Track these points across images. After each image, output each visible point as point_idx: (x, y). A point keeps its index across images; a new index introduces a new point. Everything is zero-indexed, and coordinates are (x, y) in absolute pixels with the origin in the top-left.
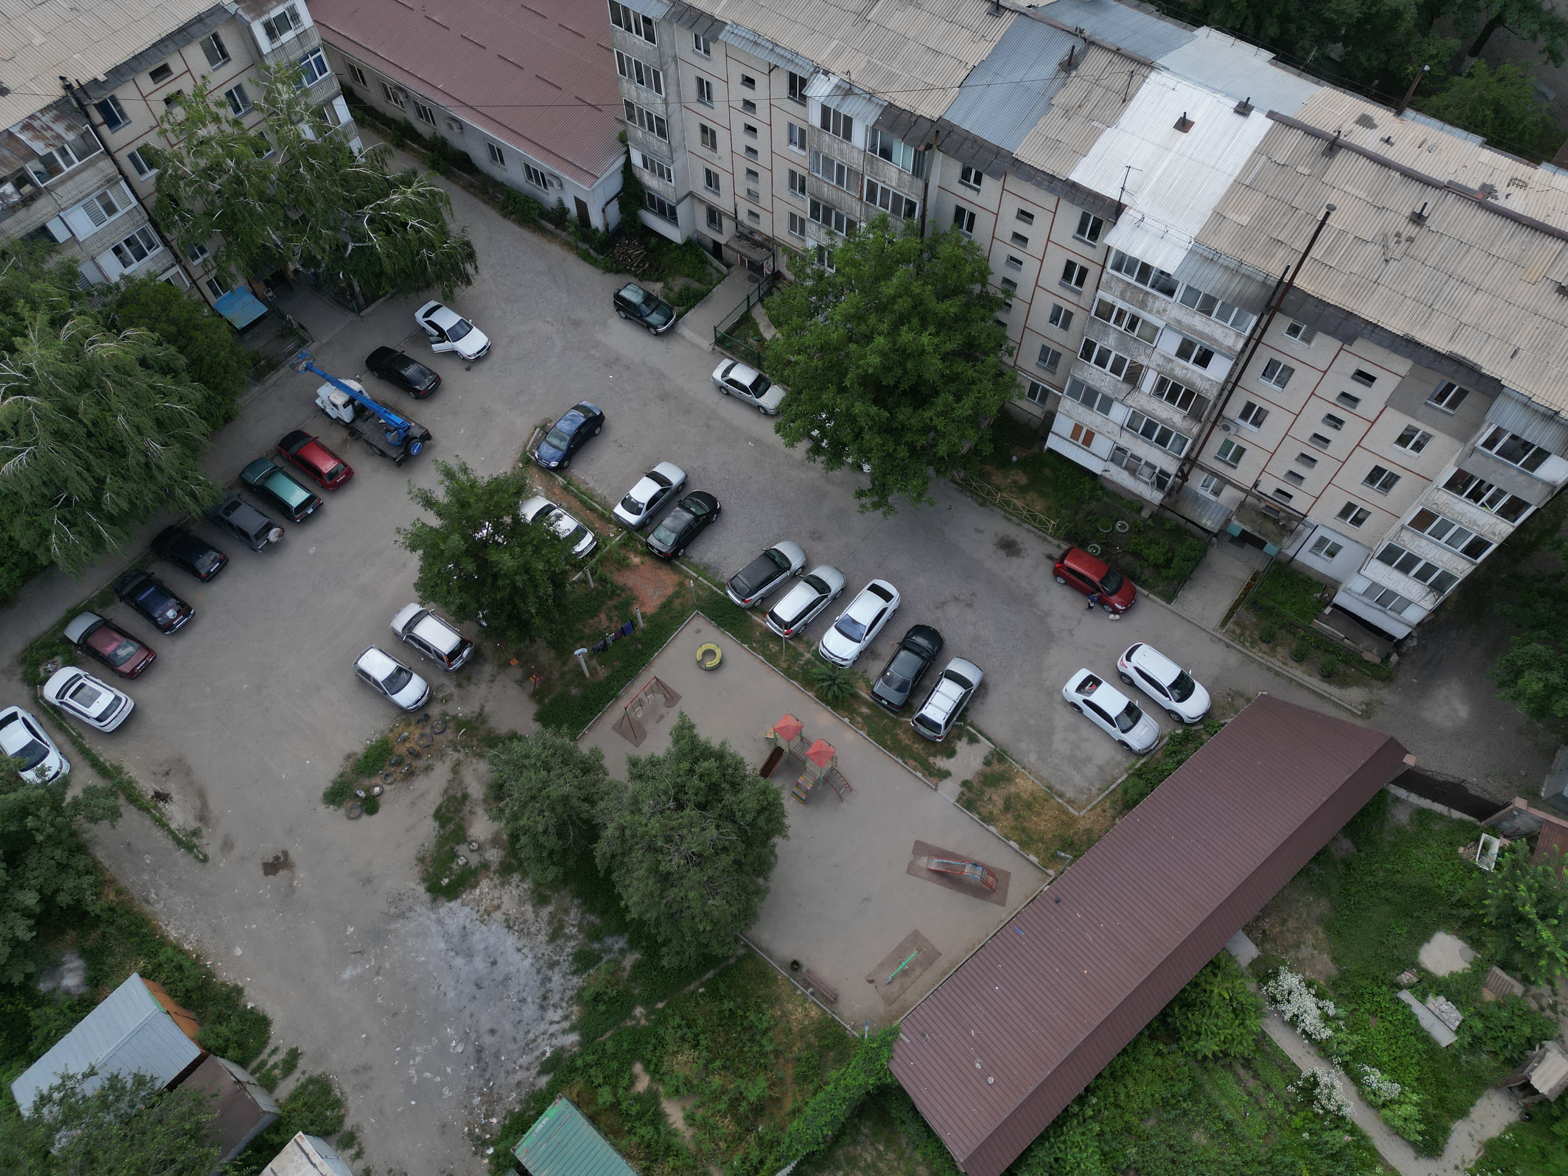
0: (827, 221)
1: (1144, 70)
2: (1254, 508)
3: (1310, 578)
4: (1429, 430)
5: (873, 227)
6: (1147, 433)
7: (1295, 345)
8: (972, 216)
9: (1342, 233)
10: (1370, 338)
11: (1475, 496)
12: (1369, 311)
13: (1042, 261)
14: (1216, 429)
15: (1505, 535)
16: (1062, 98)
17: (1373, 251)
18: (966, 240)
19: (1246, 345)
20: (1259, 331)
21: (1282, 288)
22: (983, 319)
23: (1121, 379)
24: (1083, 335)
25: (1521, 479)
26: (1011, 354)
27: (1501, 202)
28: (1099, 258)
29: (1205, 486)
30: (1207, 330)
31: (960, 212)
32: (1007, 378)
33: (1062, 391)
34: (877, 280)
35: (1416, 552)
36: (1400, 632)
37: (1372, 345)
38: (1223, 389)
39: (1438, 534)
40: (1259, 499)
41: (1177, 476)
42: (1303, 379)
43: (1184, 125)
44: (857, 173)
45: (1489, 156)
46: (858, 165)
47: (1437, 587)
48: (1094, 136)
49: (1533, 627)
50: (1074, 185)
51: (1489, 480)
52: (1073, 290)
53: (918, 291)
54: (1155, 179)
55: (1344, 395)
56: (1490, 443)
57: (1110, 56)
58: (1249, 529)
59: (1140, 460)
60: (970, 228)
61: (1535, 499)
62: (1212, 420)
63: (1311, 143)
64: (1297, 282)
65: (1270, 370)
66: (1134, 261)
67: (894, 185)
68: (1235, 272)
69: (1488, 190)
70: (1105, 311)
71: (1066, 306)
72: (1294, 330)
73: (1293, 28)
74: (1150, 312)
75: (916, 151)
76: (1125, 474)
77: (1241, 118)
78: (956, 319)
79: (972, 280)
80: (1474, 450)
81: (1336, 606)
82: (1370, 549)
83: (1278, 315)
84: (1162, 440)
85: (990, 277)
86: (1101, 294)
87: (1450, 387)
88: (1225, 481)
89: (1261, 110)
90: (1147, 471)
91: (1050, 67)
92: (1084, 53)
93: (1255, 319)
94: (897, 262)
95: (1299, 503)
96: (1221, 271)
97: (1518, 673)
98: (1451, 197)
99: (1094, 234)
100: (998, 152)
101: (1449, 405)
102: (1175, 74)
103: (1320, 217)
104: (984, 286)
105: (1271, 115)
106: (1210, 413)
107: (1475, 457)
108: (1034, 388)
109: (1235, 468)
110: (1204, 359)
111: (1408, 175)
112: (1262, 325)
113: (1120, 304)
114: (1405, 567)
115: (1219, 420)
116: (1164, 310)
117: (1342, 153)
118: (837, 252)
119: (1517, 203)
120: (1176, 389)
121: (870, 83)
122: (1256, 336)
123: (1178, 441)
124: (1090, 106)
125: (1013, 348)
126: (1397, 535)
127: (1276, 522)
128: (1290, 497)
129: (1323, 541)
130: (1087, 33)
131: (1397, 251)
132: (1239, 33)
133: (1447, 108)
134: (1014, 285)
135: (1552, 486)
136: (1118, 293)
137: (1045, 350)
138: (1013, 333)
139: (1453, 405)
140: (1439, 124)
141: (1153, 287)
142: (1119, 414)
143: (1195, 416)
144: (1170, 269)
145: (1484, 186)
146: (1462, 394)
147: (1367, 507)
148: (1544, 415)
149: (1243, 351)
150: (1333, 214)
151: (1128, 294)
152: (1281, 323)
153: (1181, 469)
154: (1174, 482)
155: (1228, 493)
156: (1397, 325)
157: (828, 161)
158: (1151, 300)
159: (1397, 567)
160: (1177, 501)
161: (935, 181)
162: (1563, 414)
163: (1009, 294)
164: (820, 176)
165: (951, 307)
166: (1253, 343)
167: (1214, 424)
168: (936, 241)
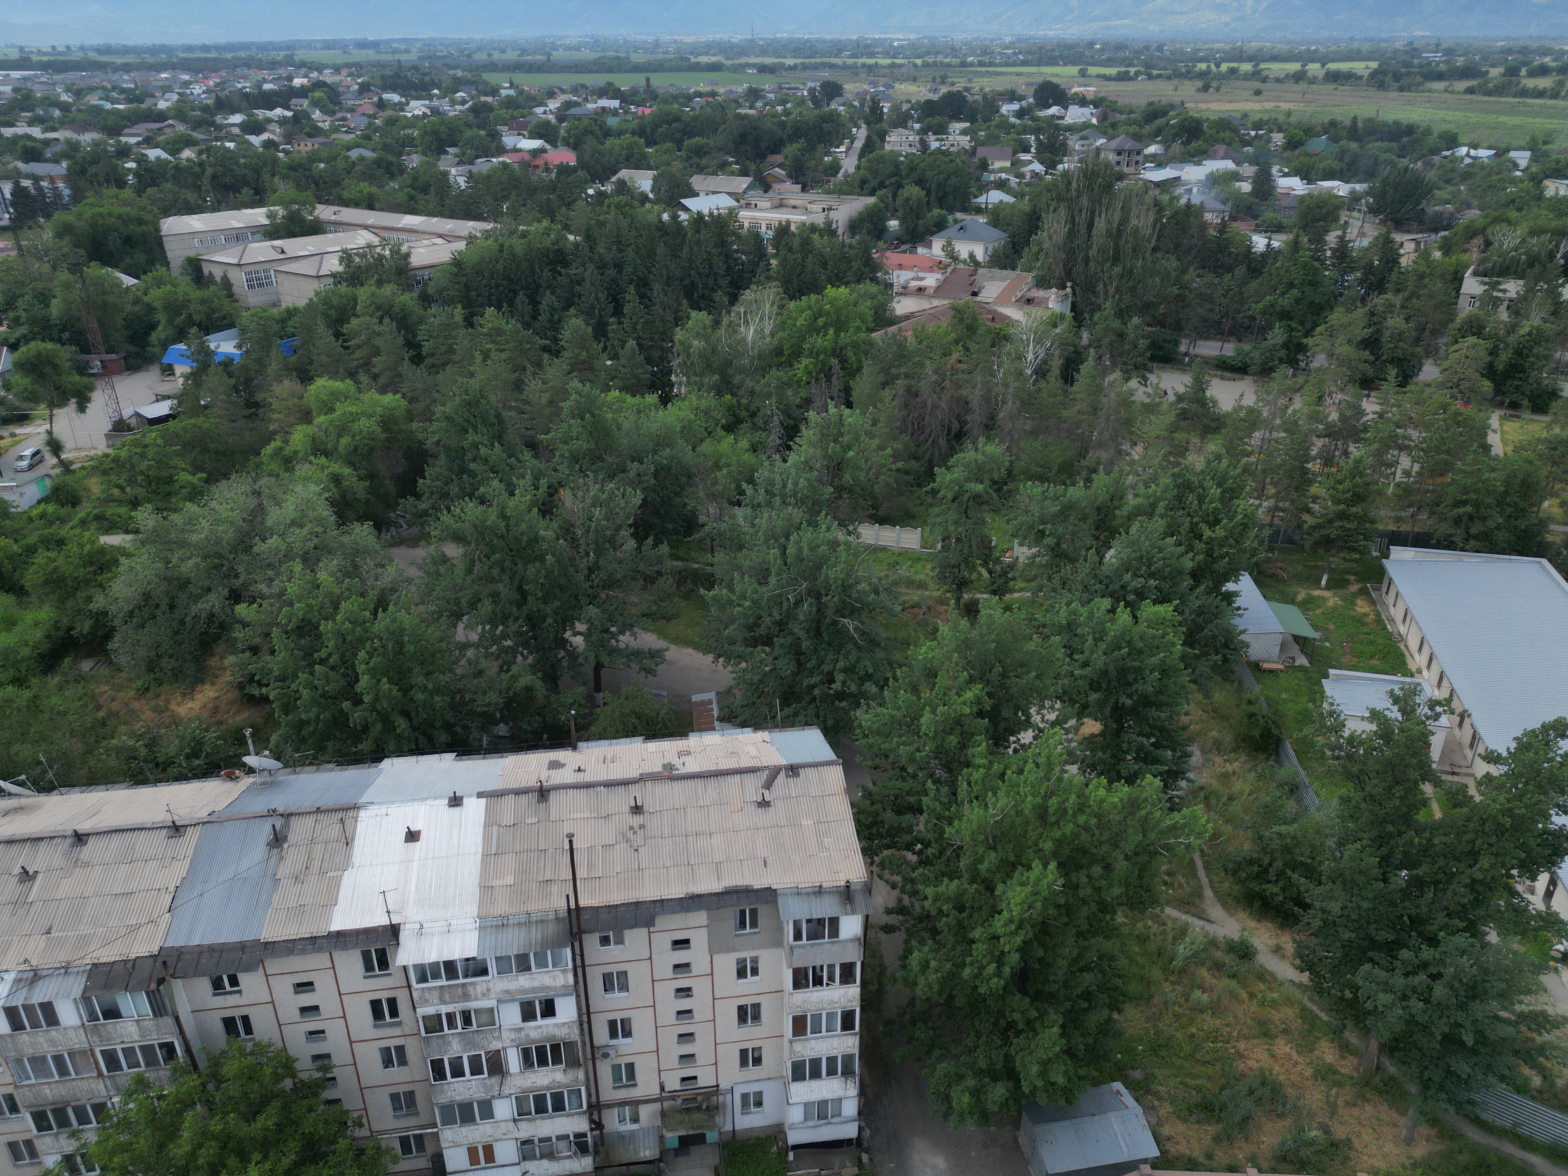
0: (63, 1122)
1: (351, 813)
2: (674, 1110)
3: (759, 1139)
4: (753, 953)
5: (128, 1095)
6: (541, 1109)
7: (613, 952)
8: (246, 1019)
9: (590, 849)
10: (664, 912)
11: (818, 981)
12: (649, 892)
13: (344, 1017)
14: (598, 1062)
15: (858, 997)
16: (285, 870)
17: (621, 849)
18: (250, 1045)
19: (576, 975)
20: (578, 958)
21: (574, 914)
22: (310, 1110)
23: (486, 1075)
24: (425, 1059)
25: (836, 947)
26: (361, 1125)
27: (683, 771)
28: (400, 981)
29: (622, 1121)
30: (536, 984)
31: (229, 1024)
32: (370, 1152)
33: (434, 1125)
34: (161, 1146)
35: (814, 1055)
36: (850, 1131)
37: (669, 917)
38: (581, 1024)
39: (817, 1030)
40: (673, 1098)
41: (592, 1130)
42: (637, 974)
43: (412, 836)
44: (83, 1052)
45: (654, 746)
46: (81, 1042)
47: (848, 1072)
48: (335, 885)
49: (928, 1053)
50: (339, 934)
51: (818, 964)
52: (391, 1025)
53: (220, 1127)
54: (413, 889)
55: (676, 967)
56: (798, 936)
57: (313, 818)
58: (683, 1133)
59: (549, 1139)
60: (249, 1030)
61: (854, 955)
62: (589, 1056)
63: (524, 800)
64: (582, 903)
65: (608, 983)
66: (435, 966)
67: (137, 1038)
68: (528, 923)
69: (669, 767)
70: (433, 1024)
71: (392, 1043)
72: (605, 941)
73: (458, 729)
74: (476, 999)
75: (147, 993)
76: (545, 1163)
77: (457, 809)
78: (280, 1128)
79: (277, 1078)
80: (792, 948)
81: (795, 1147)
82: (782, 1077)
83: (586, 937)
84: (559, 1107)
85: (296, 1065)
86: (421, 1011)
87: (743, 912)
88: (635, 1103)
89: (470, 796)
90: (562, 1145)
91: (259, 850)
92: (287, 826)
93: (569, 951)
94: (180, 1113)
95: (706, 1079)
96: (516, 929)
97: (947, 1098)
98: (649, 784)
99: (384, 964)
100: (243, 946)
101: (752, 927)
102: (381, 803)
103: (567, 846)
104: (294, 1077)
105: (480, 795)
106: (584, 1052)
107: (796, 952)
108: (405, 1143)
109: (635, 1085)
110: (549, 1009)
111: (609, 784)
112: (578, 951)
113: (444, 1009)
114: (816, 1074)
115: (595, 1053)
116: (489, 990)
117: (552, 794)
118: (93, 1149)
119: (692, 766)
120: (541, 1050)
121: (62, 957)
122: (579, 963)
123: (573, 1097)
124: (317, 863)
125: (360, 1117)
126: (792, 1052)
127: (699, 1109)
128: (695, 1078)
129: (745, 1097)
130: (280, 810)
131: (639, 839)
132: (418, 751)
133: (605, 729)
134: (328, 1056)
135: (856, 939)
136: (436, 1001)
137: (395, 1097)
138: (352, 1103)
139: (754, 924)
140: (607, 742)
141: (466, 976)
142: (503, 1109)
143: (573, 1063)
144: (472, 953)
145: (664, 766)
146: (754, 913)
147: (756, 1044)
148: (814, 893)
149: (576, 982)
150: (575, 840)
151: (447, 997)
152: (591, 942)
153: (592, 1121)
154: (593, 1137)
155: (645, 1112)
156: (676, 891)
157: (38, 1062)
158: (470, 989)
159: (811, 1078)
160: (607, 1154)
161: (184, 1010)
162: (824, 885)
163: (326, 1069)
164: (33, 1081)
165: (268, 1120)
166: (580, 970)
167: (594, 1059)
168: (215, 1065)
